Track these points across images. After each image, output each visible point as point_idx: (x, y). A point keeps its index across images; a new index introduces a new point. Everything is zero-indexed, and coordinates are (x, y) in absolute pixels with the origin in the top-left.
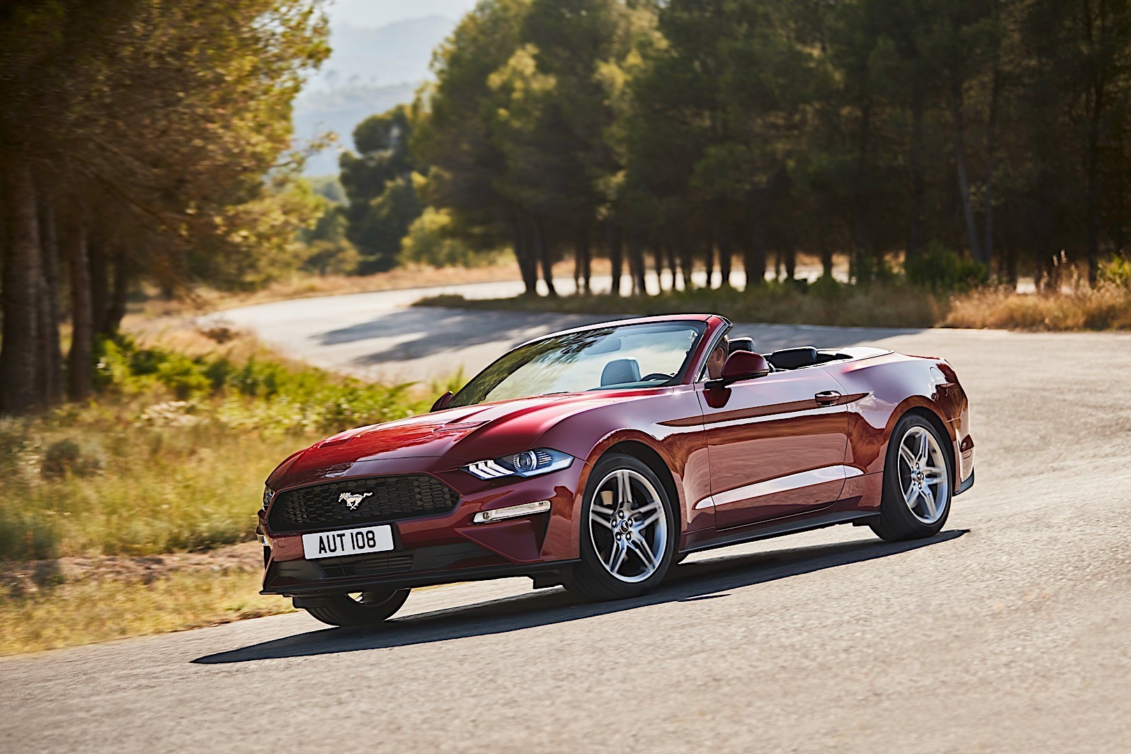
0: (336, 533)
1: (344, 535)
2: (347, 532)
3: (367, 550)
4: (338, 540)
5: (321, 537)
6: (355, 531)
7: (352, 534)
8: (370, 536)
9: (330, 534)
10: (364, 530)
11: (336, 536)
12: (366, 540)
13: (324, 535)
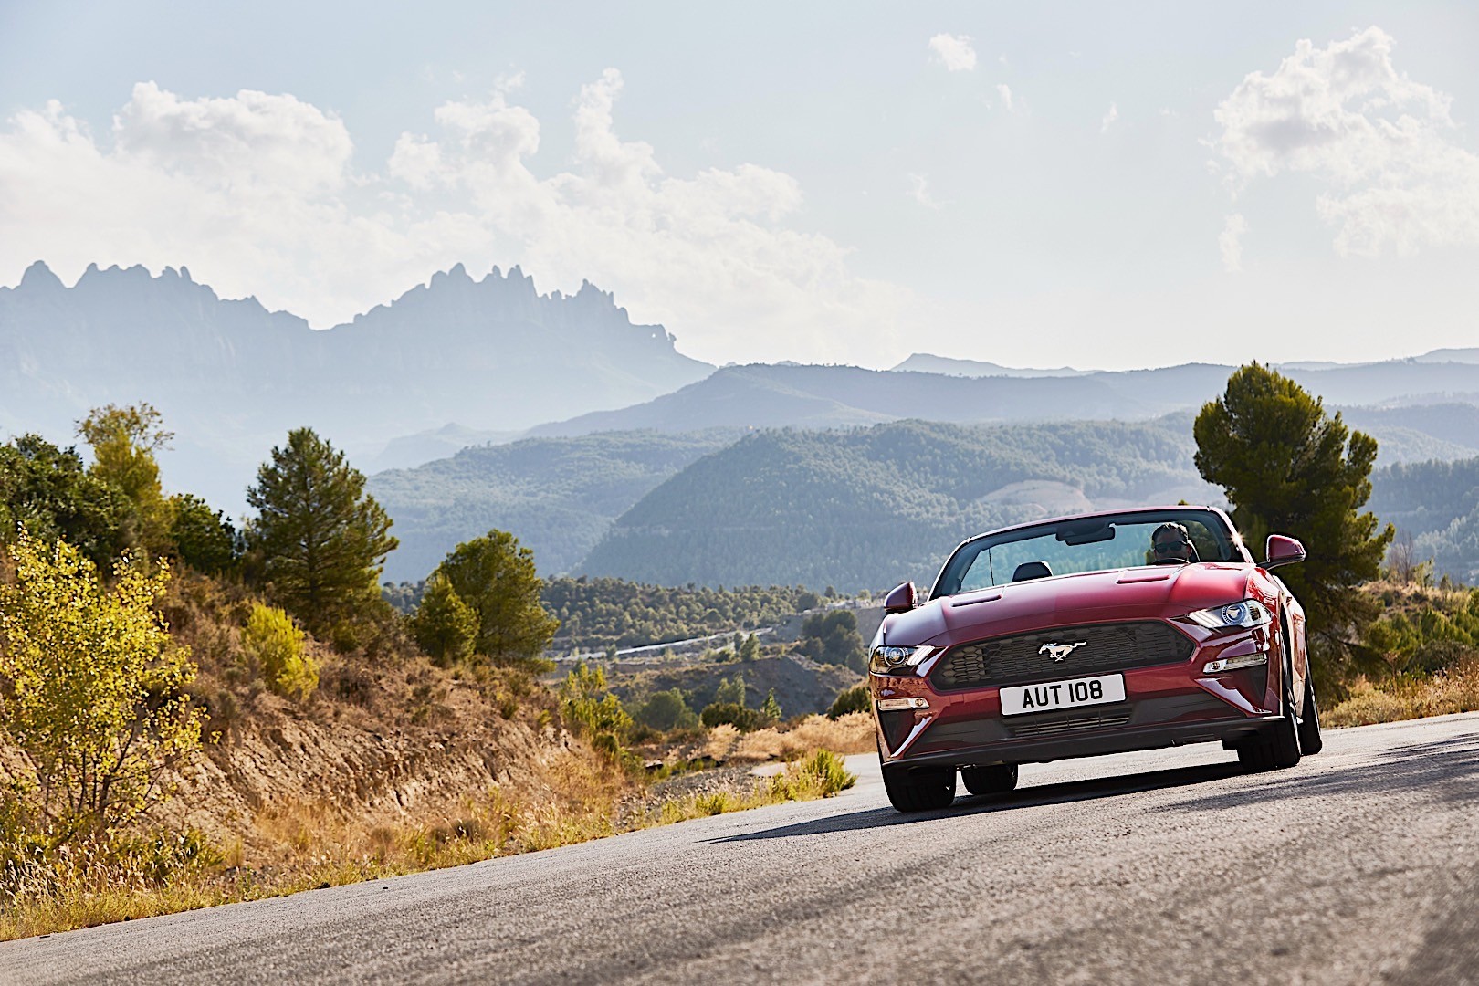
0: (1048, 685)
1: (1059, 687)
2: (1065, 684)
3: (1090, 701)
4: (1051, 693)
5: (1027, 691)
6: (1074, 682)
7: (1070, 685)
8: (1095, 686)
9: (1040, 687)
10: (1087, 681)
11: (1048, 689)
12: (1089, 691)
13: (1031, 688)
